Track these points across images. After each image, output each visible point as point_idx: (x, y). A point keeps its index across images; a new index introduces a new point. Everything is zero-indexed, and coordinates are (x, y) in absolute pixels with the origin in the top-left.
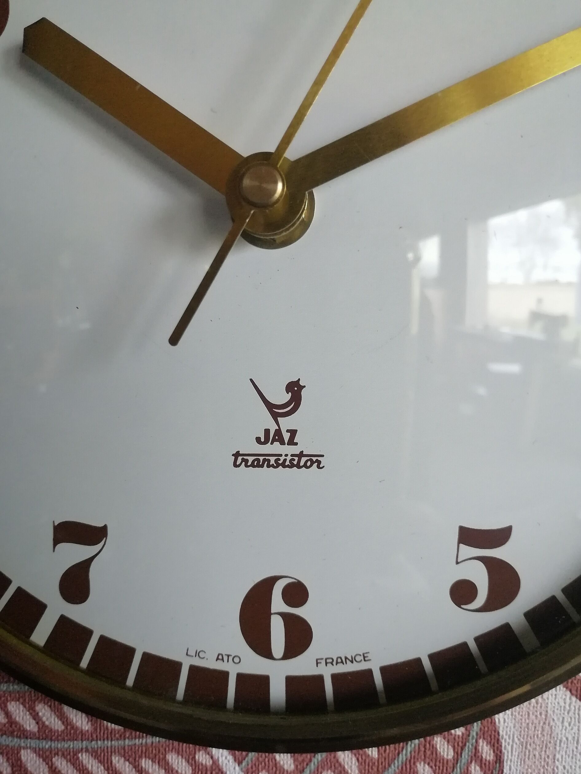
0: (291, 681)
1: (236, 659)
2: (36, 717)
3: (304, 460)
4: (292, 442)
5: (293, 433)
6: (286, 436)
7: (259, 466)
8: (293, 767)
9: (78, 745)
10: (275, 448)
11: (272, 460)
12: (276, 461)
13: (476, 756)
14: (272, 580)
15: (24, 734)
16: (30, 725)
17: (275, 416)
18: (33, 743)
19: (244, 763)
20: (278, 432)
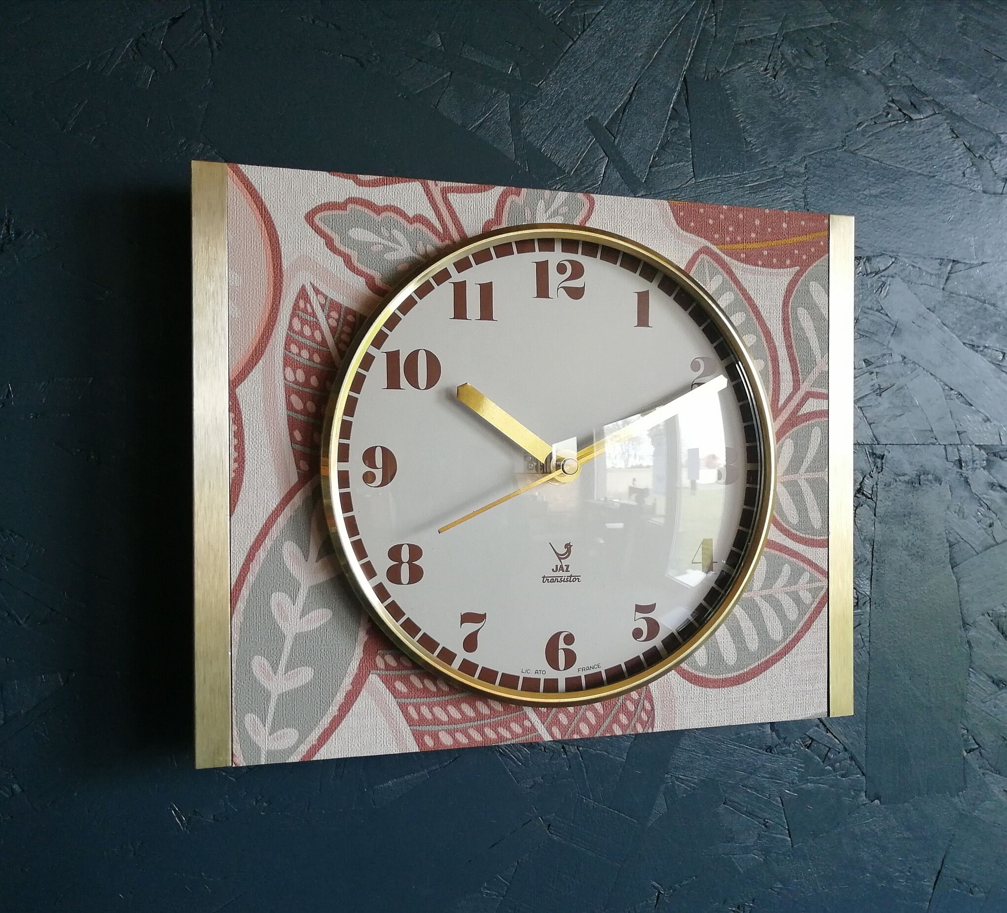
0: (567, 680)
1: (544, 672)
2: (447, 713)
3: (572, 578)
4: (567, 571)
5: (568, 566)
6: (565, 568)
7: (553, 582)
8: (567, 723)
9: (468, 724)
10: (560, 573)
11: (559, 578)
12: (561, 579)
13: (644, 708)
14: (560, 633)
15: (441, 723)
16: (445, 718)
17: (560, 559)
18: (446, 727)
19: (546, 723)
20: (561, 566)
